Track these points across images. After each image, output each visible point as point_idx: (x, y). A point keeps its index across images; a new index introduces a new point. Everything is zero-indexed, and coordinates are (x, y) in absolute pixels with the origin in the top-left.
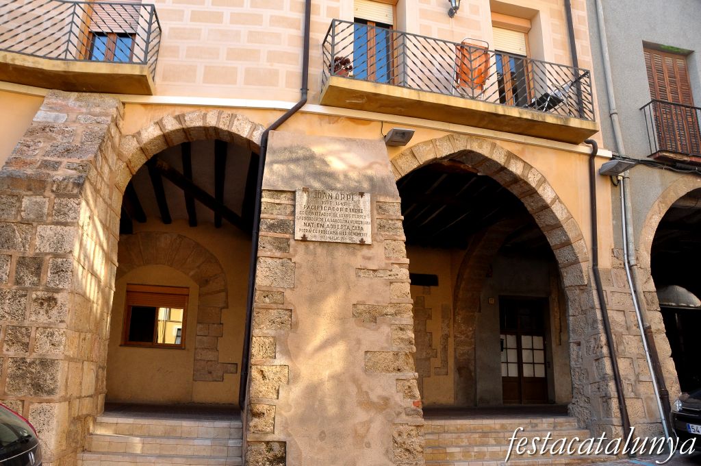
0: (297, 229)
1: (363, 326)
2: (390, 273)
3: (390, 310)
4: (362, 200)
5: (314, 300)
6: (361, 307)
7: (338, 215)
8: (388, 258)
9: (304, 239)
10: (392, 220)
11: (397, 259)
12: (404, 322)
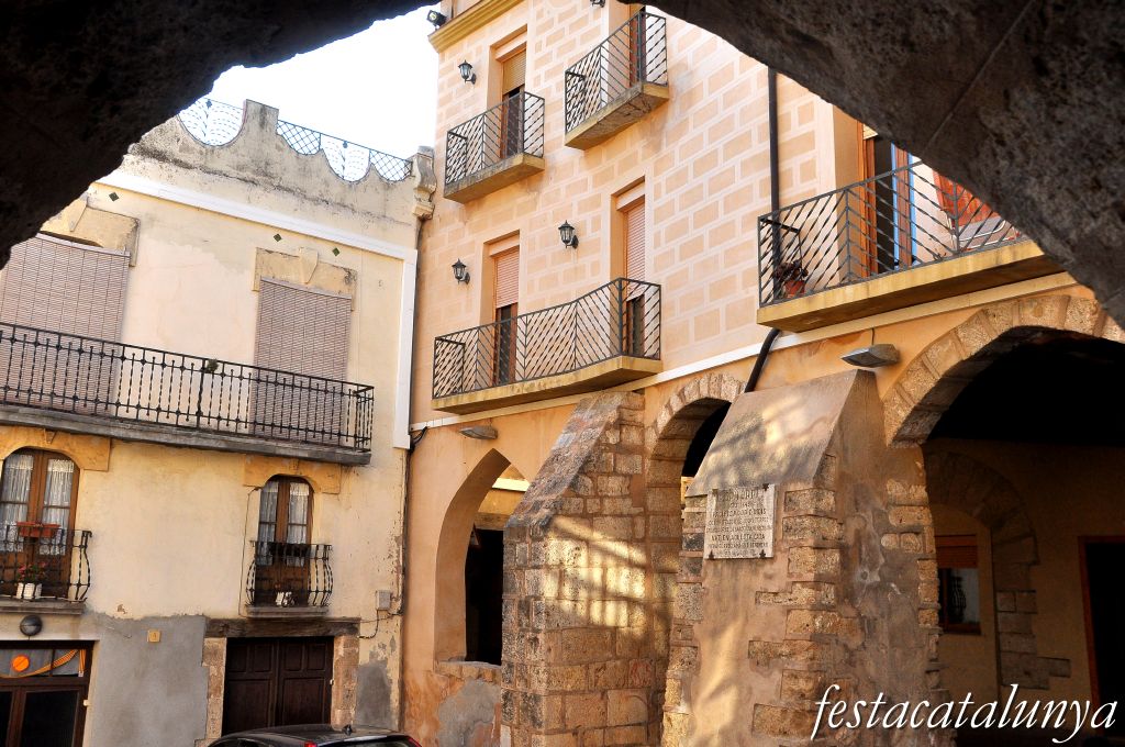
0: (706, 545)
1: (757, 671)
2: (789, 596)
3: (785, 650)
4: (766, 494)
5: (716, 633)
6: (757, 645)
7: (742, 521)
8: (790, 575)
9: (711, 557)
10: (800, 517)
11: (800, 575)
12: (797, 667)
